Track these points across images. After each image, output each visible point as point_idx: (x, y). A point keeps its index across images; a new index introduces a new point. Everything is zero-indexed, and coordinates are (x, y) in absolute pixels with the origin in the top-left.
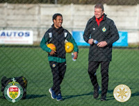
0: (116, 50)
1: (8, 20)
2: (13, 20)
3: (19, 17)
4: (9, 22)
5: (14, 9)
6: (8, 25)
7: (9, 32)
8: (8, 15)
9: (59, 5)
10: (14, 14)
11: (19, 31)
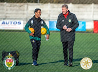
0: (78, 33)
1: (7, 14)
2: (10, 14)
3: (14, 12)
4: (7, 15)
5: (11, 6)
6: (6, 17)
7: (8, 21)
8: (7, 10)
9: (40, 4)
10: (11, 10)
11: (14, 21)
